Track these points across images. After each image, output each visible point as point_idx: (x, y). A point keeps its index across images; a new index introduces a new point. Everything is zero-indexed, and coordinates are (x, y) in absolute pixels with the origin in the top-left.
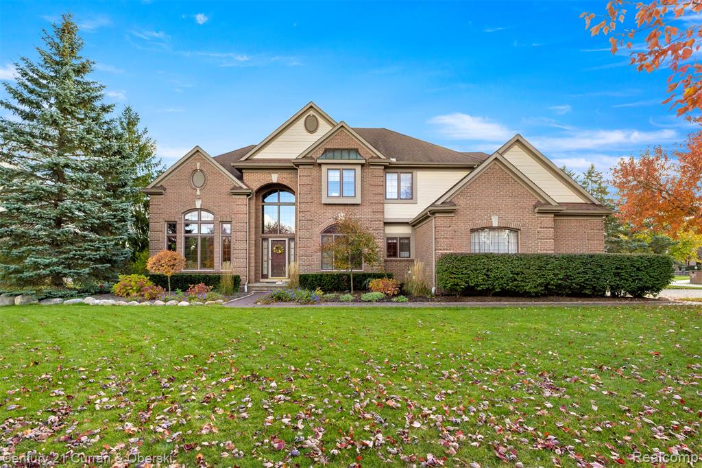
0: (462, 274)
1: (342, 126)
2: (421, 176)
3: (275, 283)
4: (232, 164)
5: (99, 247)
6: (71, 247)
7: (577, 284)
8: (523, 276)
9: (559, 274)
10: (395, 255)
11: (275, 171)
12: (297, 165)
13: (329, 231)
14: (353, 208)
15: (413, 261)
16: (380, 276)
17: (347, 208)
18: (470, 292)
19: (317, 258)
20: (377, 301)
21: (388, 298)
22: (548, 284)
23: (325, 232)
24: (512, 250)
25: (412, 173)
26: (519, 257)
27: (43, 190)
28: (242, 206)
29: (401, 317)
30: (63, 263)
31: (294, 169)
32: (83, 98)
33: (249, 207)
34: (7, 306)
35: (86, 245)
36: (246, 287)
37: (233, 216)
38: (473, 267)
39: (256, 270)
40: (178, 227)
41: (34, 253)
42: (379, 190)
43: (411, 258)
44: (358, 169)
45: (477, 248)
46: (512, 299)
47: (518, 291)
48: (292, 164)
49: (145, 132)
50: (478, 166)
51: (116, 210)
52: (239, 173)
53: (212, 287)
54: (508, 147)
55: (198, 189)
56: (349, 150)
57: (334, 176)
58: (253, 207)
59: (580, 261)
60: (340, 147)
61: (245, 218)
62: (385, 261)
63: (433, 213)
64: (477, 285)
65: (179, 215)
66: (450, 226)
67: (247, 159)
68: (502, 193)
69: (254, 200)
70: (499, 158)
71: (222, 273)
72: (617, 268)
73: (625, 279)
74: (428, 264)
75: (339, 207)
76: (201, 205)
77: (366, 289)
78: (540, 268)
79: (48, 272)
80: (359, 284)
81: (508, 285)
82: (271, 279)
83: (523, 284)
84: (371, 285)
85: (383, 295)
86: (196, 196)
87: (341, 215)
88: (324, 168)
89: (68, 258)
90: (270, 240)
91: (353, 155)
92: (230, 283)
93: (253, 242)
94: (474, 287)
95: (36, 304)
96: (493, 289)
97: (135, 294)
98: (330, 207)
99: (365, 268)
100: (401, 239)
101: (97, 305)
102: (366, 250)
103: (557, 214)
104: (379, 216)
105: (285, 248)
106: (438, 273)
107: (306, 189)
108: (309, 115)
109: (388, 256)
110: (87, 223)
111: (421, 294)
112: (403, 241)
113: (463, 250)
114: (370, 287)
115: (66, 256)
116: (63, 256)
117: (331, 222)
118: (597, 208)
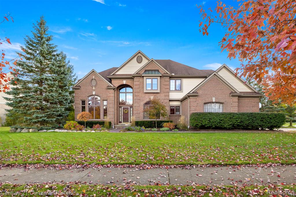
0: (200, 120)
1: (152, 60)
2: (185, 81)
3: (125, 125)
4: (107, 77)
5: (58, 110)
6: (48, 110)
7: (245, 125)
8: (224, 121)
9: (238, 120)
10: (173, 113)
11: (125, 79)
12: (134, 77)
13: (147, 103)
14: (156, 94)
15: (181, 116)
16: (168, 122)
17: (155, 94)
18: (203, 128)
19: (142, 115)
20: (166, 131)
21: (171, 130)
22: (234, 124)
23: (145, 104)
24: (221, 111)
25: (181, 80)
26: (222, 114)
27: (38, 88)
28: (112, 94)
29: (175, 135)
30: (46, 116)
31: (133, 78)
32: (50, 51)
33: (114, 94)
34: (27, 132)
35: (54, 110)
36: (113, 126)
37: (108, 98)
38: (204, 118)
39: (117, 120)
40: (86, 102)
41: (36, 113)
42: (167, 87)
43: (180, 115)
44: (159, 78)
45: (206, 110)
46: (219, 130)
47: (222, 127)
48: (132, 77)
49: (69, 62)
50: (209, 76)
51: (64, 96)
52: (110, 80)
53: (102, 126)
54: (220, 69)
55: (94, 87)
56: (155, 70)
57: (149, 81)
58: (116, 94)
59: (246, 115)
60: (151, 69)
61: (113, 98)
62: (170, 116)
63: (189, 96)
64: (206, 125)
65: (87, 97)
66: (195, 102)
67: (113, 74)
68: (217, 88)
69: (116, 91)
70: (216, 74)
71: (104, 121)
72: (262, 118)
73: (265, 123)
74: (186, 116)
75: (151, 94)
76: (95, 94)
77: (162, 127)
78: (230, 118)
79: (42, 120)
80: (159, 125)
81: (218, 125)
82: (123, 123)
83: (224, 124)
84: (164, 125)
85: (169, 129)
86: (93, 89)
87: (152, 97)
88: (145, 78)
89: (48, 114)
90: (122, 107)
91: (157, 72)
92: (108, 124)
93: (116, 108)
94: (204, 125)
95: (37, 132)
96: (212, 126)
97: (73, 128)
98: (147, 94)
99: (161, 119)
100: (176, 107)
101: (61, 132)
102: (162, 111)
103: (239, 97)
104: (167, 97)
105: (128, 111)
106: (190, 120)
107: (137, 87)
108: (139, 56)
109: (171, 114)
110: (54, 101)
111: (184, 129)
112: (177, 108)
113: (201, 111)
114: (163, 126)
115: (47, 114)
116: (46, 114)
117: (148, 100)
118: (257, 94)
